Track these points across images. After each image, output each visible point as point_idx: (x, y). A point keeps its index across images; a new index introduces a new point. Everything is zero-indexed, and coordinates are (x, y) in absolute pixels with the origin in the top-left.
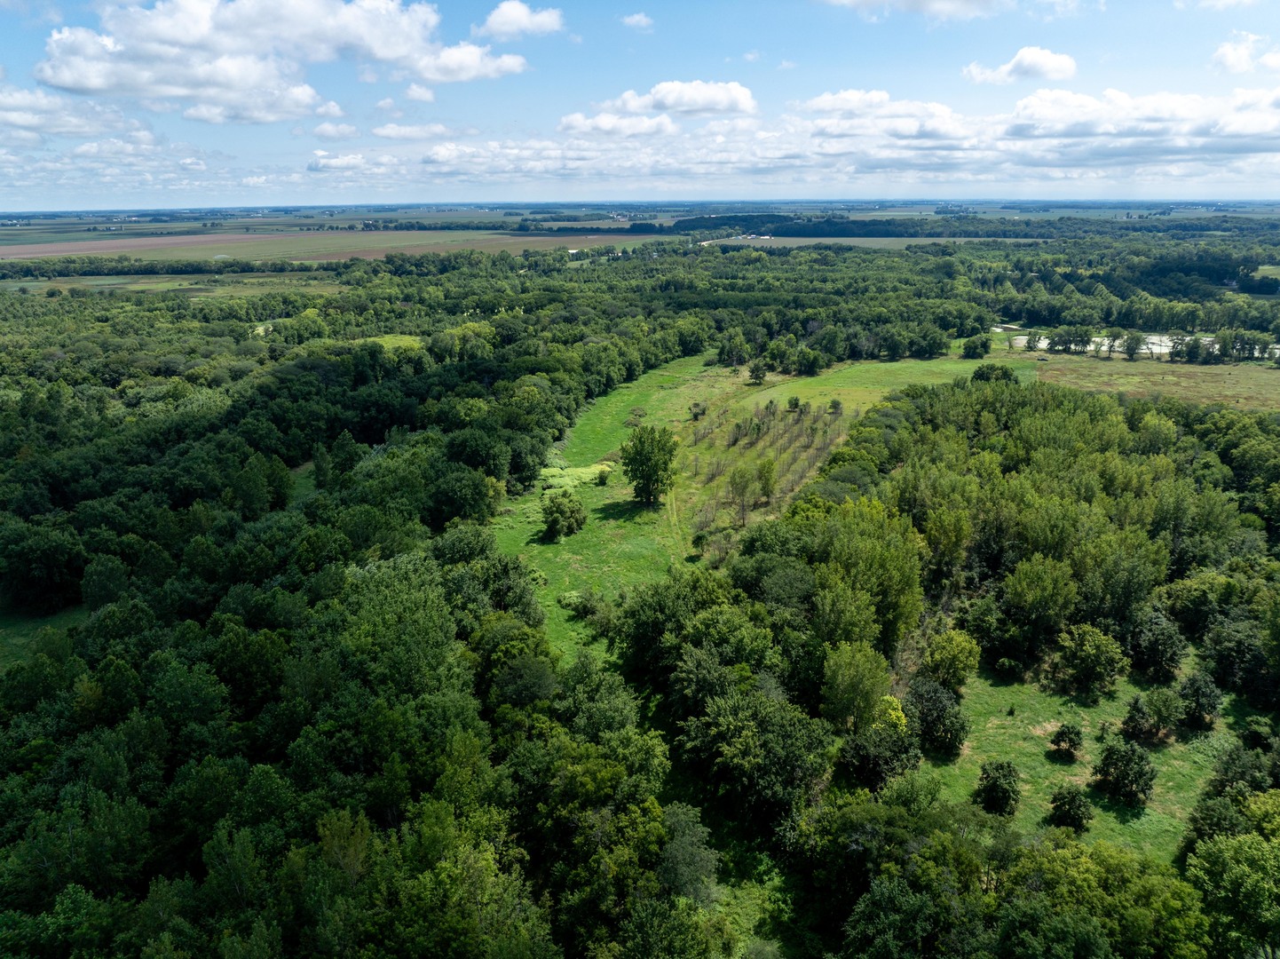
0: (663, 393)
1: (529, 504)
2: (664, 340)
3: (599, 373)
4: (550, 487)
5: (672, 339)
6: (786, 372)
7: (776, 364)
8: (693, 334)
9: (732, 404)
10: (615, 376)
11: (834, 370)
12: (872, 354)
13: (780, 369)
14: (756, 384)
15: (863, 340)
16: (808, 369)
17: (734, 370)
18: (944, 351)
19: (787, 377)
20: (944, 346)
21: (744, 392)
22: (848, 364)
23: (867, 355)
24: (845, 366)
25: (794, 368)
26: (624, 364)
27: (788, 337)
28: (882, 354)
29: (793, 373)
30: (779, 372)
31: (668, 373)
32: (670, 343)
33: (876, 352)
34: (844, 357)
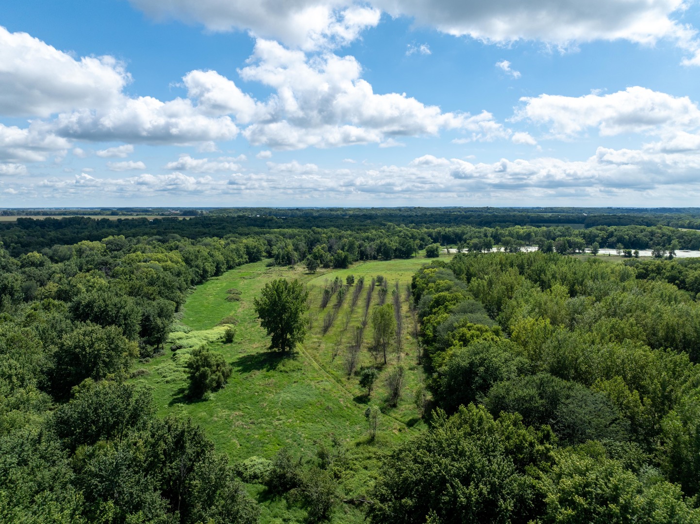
0: (246, 281)
1: (163, 365)
2: (237, 250)
4: (180, 347)
5: (242, 250)
6: (326, 266)
7: (319, 262)
10: (208, 269)
11: (356, 265)
12: (374, 256)
13: (322, 265)
14: (313, 274)
15: (368, 247)
16: (341, 264)
17: (291, 268)
18: (413, 255)
19: (328, 269)
20: (415, 250)
21: (306, 278)
22: (361, 262)
23: (371, 257)
24: (361, 264)
25: (331, 264)
26: (214, 263)
27: (322, 246)
28: (379, 257)
29: (331, 267)
30: (322, 267)
31: (244, 271)
32: (241, 252)
33: (376, 255)
34: (358, 258)
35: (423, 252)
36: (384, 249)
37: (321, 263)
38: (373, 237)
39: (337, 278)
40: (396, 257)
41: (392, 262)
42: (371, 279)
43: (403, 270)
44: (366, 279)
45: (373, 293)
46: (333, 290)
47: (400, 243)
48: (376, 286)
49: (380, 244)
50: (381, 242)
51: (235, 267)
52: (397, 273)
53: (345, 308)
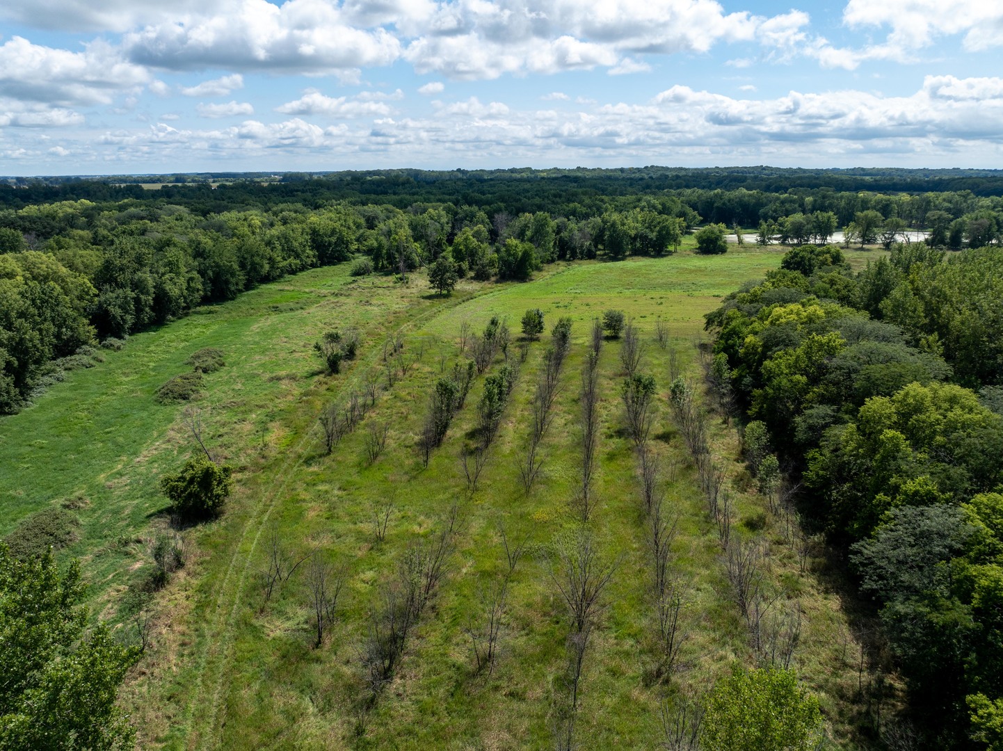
0: (274, 318)
2: (285, 238)
3: (136, 285)
5: (299, 238)
6: (481, 276)
7: (465, 265)
8: (333, 232)
9: (412, 334)
10: (172, 290)
11: (549, 272)
12: (589, 251)
13: (472, 274)
14: (445, 296)
15: (576, 232)
16: (516, 271)
17: (401, 279)
18: (671, 248)
19: (485, 284)
20: (675, 238)
21: (424, 310)
22: (561, 266)
23: (582, 253)
24: (561, 268)
25: (493, 271)
26: (202, 273)
27: (475, 228)
28: (598, 253)
29: (493, 279)
30: (472, 278)
31: (292, 288)
32: (296, 244)
33: (593, 249)
34: (555, 256)
35: (689, 242)
36: (611, 236)
37: (471, 270)
38: (584, 210)
39: (494, 322)
40: (637, 253)
43: (661, 286)
47: (644, 221)
48: (604, 343)
49: (602, 224)
50: (605, 222)
51: (280, 276)
52: (648, 296)
53: (506, 449)
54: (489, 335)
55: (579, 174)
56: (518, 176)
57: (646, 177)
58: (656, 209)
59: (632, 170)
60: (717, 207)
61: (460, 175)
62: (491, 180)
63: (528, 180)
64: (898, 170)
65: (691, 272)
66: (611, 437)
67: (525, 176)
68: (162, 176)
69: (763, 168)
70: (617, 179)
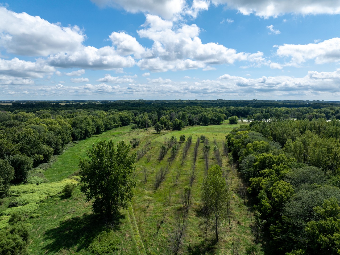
0: (114, 138)
2: (114, 118)
3: (81, 128)
5: (117, 118)
6: (168, 129)
7: (163, 126)
8: (126, 117)
10: (89, 130)
11: (187, 128)
13: (165, 128)
14: (159, 133)
15: (194, 118)
16: (177, 127)
17: (146, 129)
18: (221, 123)
19: (169, 131)
20: (222, 120)
21: (154, 136)
22: (190, 127)
23: (196, 123)
25: (171, 127)
26: (95, 126)
27: (166, 116)
28: (201, 124)
29: (171, 130)
30: (165, 129)
31: (116, 131)
32: (116, 120)
33: (199, 122)
34: (188, 124)
35: (227, 121)
36: (204, 119)
37: (165, 127)
38: (197, 112)
39: (173, 137)
40: (211, 124)
41: (210, 126)
42: (197, 138)
43: (217, 132)
44: (193, 138)
45: (199, 148)
46: (170, 146)
47: (214, 115)
48: (200, 143)
49: (201, 116)
50: (202, 115)
51: (112, 129)
52: (213, 134)
53: (177, 161)
54: (172, 139)
55: (196, 102)
56: (177, 102)
57: (218, 103)
58: (218, 112)
59: (213, 101)
60: (237, 112)
61: (158, 102)
62: (168, 103)
63: (180, 104)
64: (299, 101)
65: (226, 128)
66: (200, 159)
67: (179, 102)
68: (62, 101)
69: (255, 100)
70: (208, 103)
